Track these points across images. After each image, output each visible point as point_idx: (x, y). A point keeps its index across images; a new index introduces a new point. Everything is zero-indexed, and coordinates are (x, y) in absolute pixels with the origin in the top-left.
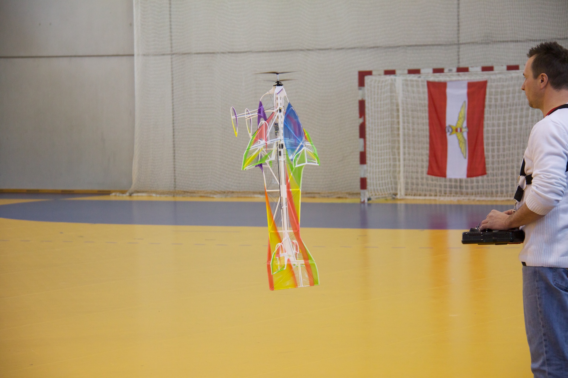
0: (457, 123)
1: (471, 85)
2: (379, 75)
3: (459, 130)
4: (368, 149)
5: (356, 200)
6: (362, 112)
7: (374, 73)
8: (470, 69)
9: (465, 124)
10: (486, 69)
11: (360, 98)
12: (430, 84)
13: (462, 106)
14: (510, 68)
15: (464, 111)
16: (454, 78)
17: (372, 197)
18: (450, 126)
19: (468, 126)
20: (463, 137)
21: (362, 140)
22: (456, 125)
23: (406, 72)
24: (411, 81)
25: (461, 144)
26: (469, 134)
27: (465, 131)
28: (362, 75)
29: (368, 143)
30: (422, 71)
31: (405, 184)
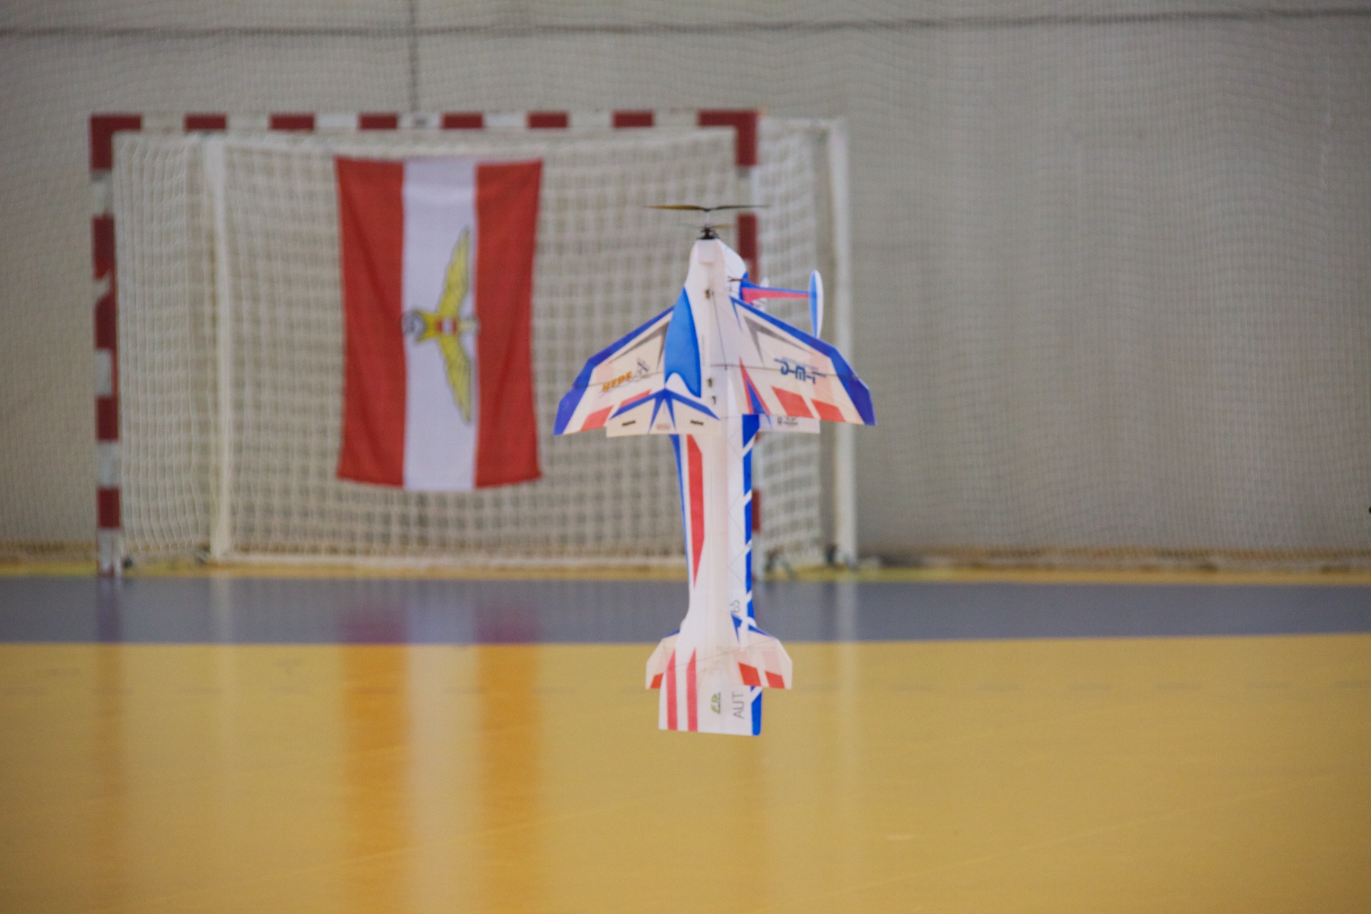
0: (441, 302)
1: (487, 176)
2: (168, 130)
3: (447, 326)
4: (123, 390)
5: (84, 570)
6: (104, 260)
7: (147, 123)
8: (490, 121)
9: (469, 307)
10: (540, 121)
11: (97, 209)
12: (347, 170)
13: (460, 243)
14: (627, 120)
15: (466, 262)
16: (433, 150)
17: (137, 559)
18: (417, 314)
19: (483, 311)
20: (462, 350)
21: (104, 358)
22: (439, 310)
23: (264, 122)
24: (267, 154)
25: (455, 374)
26: (481, 339)
27: (469, 330)
28: (103, 131)
29: (123, 367)
30: (323, 122)
31: (234, 512)
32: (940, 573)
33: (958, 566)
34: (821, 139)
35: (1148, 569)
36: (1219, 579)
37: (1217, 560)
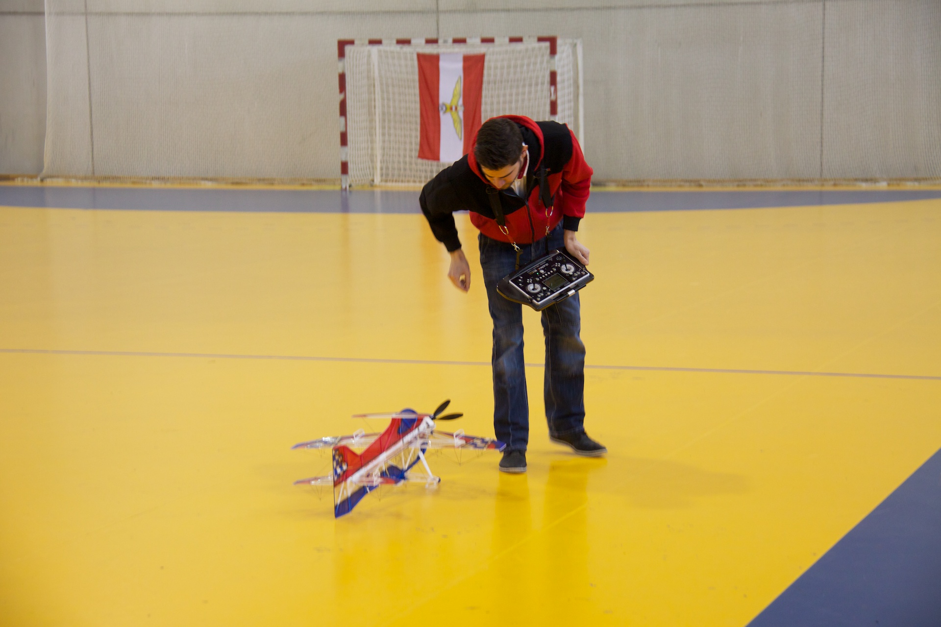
0: (452, 100)
2: (363, 45)
3: (454, 108)
4: (348, 130)
5: (338, 188)
6: (342, 87)
7: (356, 42)
8: (468, 40)
9: (461, 102)
10: (485, 41)
11: (340, 71)
12: (421, 57)
13: (458, 81)
14: (513, 40)
15: (460, 87)
16: (449, 50)
17: (353, 185)
18: (444, 104)
19: (465, 104)
20: (458, 117)
21: (343, 119)
22: (451, 103)
23: (395, 42)
24: (392, 52)
25: (456, 124)
26: (465, 113)
27: (461, 110)
28: (342, 45)
29: (348, 122)
30: (413, 42)
31: (382, 169)
32: (612, 188)
33: (618, 186)
34: (575, 46)
35: (680, 186)
36: (705, 189)
37: (702, 183)
